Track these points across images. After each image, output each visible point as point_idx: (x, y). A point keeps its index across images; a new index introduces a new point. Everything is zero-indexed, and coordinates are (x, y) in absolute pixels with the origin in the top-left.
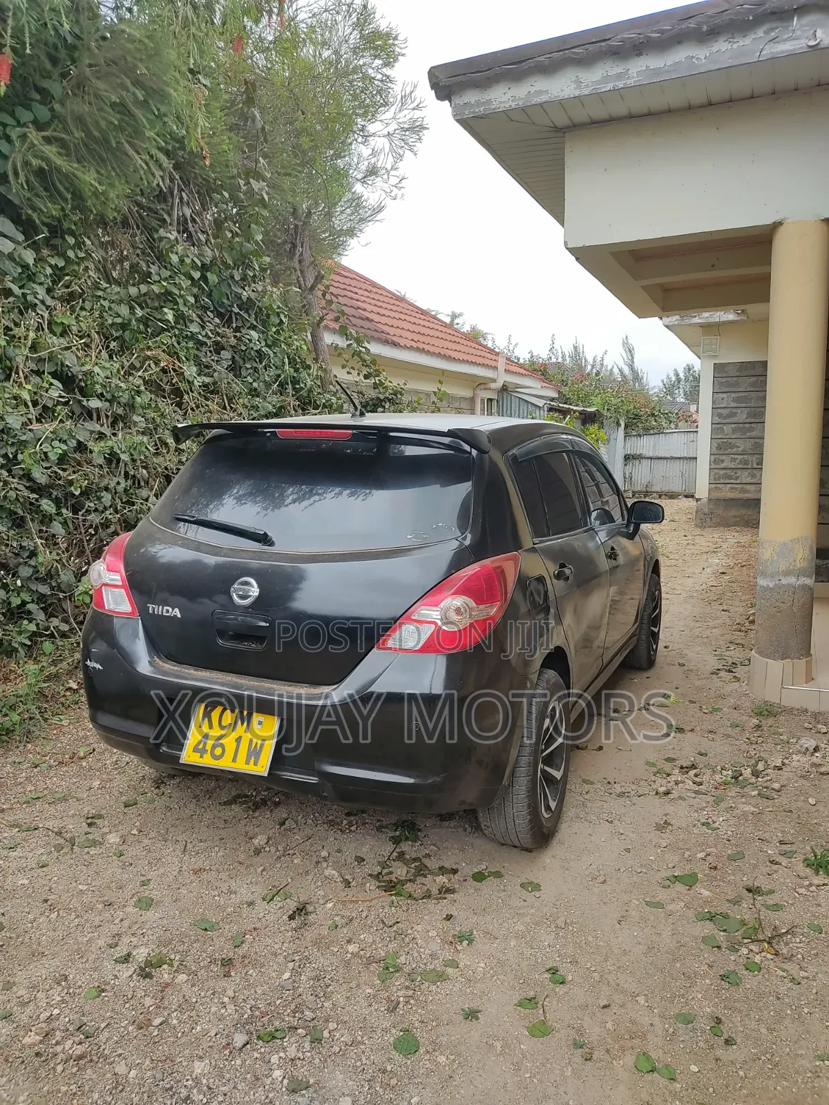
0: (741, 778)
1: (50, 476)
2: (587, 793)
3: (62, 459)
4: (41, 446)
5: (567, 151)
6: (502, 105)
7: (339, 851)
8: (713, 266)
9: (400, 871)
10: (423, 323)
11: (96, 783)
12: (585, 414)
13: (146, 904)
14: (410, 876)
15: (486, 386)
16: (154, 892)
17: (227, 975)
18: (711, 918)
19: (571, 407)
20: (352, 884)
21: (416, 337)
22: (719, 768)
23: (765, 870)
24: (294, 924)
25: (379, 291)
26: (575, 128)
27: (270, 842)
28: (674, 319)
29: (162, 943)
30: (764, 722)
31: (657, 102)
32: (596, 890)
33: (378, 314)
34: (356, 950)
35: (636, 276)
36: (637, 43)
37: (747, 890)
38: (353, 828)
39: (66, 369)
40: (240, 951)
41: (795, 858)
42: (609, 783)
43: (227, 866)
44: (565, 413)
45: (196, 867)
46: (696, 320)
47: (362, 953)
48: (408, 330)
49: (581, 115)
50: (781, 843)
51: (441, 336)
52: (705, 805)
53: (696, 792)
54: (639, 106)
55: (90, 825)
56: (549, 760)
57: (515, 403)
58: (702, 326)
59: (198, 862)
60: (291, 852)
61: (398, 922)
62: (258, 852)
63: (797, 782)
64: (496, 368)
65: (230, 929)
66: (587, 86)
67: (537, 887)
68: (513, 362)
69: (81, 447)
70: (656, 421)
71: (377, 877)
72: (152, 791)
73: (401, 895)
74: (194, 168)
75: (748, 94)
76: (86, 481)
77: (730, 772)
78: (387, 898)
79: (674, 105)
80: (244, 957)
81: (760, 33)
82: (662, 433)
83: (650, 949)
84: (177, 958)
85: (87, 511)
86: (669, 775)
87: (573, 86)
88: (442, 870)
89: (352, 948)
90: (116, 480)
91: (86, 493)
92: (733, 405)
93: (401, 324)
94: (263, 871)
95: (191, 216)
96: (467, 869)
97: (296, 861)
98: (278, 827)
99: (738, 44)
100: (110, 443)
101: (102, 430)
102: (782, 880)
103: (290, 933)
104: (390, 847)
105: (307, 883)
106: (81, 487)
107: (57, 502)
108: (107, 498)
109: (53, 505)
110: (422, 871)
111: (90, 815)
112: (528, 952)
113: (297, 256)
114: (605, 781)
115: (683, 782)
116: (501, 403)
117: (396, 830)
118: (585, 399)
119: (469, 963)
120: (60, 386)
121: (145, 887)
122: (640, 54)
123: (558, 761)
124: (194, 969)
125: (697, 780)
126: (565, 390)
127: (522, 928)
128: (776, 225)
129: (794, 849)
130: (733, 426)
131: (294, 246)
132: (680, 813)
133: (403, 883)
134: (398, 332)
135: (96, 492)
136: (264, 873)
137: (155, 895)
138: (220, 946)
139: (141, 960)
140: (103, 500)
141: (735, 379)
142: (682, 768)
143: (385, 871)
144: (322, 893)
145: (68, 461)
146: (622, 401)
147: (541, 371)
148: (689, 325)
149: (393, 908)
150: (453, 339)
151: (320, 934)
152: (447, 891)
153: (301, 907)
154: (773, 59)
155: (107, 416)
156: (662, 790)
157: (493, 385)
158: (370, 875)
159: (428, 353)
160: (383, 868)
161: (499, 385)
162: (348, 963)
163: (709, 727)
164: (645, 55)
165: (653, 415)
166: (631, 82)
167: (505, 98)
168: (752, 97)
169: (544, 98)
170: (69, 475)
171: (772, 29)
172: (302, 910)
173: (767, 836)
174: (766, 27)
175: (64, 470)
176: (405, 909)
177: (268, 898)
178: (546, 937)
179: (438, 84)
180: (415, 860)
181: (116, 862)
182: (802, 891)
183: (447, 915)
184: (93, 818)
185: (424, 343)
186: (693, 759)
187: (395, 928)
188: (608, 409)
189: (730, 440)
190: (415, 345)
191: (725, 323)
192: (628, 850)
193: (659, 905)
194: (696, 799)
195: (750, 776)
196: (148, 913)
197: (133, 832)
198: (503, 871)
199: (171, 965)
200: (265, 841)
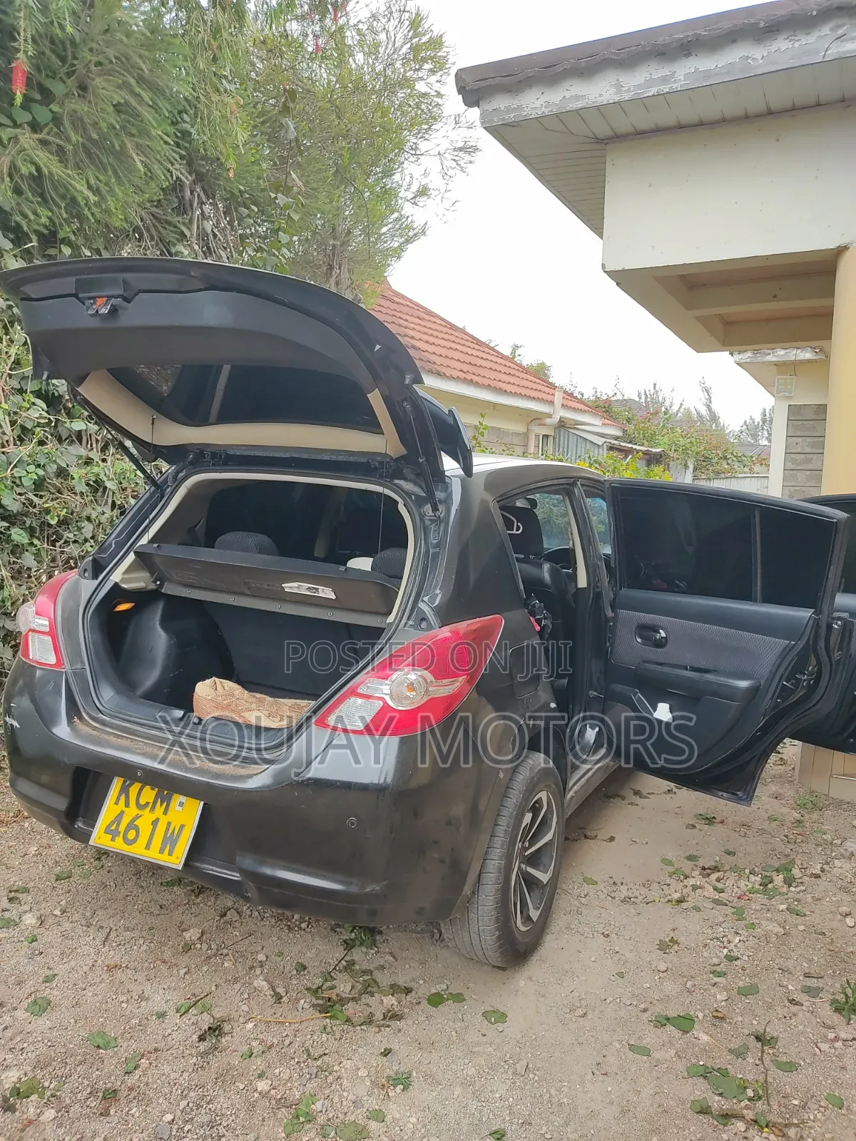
0: (770, 886)
1: (24, 504)
2: (586, 896)
3: (39, 485)
4: (12, 470)
5: (608, 166)
6: (534, 112)
7: (280, 954)
8: (775, 296)
9: (344, 986)
10: (475, 353)
11: (33, 849)
12: (650, 454)
13: (41, 1007)
14: (355, 994)
15: (542, 422)
16: (55, 992)
17: (105, 1113)
18: (705, 1074)
19: (635, 447)
20: (284, 999)
21: (465, 368)
22: (747, 871)
23: (781, 1011)
24: (203, 1046)
25: (432, 319)
26: (617, 138)
27: (204, 937)
28: (747, 356)
29: (40, 1064)
30: (807, 816)
31: (711, 110)
32: (572, 1026)
33: (427, 342)
34: (266, 1088)
35: (689, 307)
36: (685, 41)
37: (757, 1038)
38: (304, 925)
39: (52, 388)
40: (131, 1081)
41: (821, 998)
42: (615, 883)
43: (147, 964)
44: (626, 452)
45: (112, 963)
46: (770, 358)
47: (273, 1092)
48: (459, 360)
49: (623, 125)
50: (807, 976)
51: (494, 366)
52: (721, 920)
53: (717, 902)
54: (689, 114)
55: (11, 900)
56: (534, 860)
57: (572, 440)
58: (776, 364)
59: (113, 956)
60: (225, 951)
61: (325, 1054)
62: (188, 948)
63: (835, 895)
64: (551, 403)
65: (127, 1048)
66: (629, 91)
67: (502, 1017)
68: (576, 397)
69: (62, 473)
70: (728, 464)
71: (315, 992)
72: (91, 863)
73: (337, 1019)
74: (218, 180)
75: (813, 101)
76: (65, 510)
77: (758, 879)
78: (320, 1021)
79: (728, 113)
80: (131, 1089)
81: (826, 30)
82: (734, 477)
83: (624, 1112)
84: (52, 1086)
85: (66, 542)
86: (686, 877)
87: (613, 90)
88: (395, 989)
89: (262, 1085)
90: (99, 509)
91: (64, 522)
92: (808, 450)
93: (451, 354)
94: (186, 973)
95: (212, 231)
96: (423, 990)
97: (226, 964)
98: (218, 918)
99: (799, 43)
100: (96, 470)
101: (91, 455)
102: (801, 1027)
103: (194, 1060)
104: (339, 953)
105: (232, 993)
106: (58, 516)
107: (31, 532)
108: (88, 529)
109: (24, 534)
110: (369, 988)
111: (15, 888)
112: (473, 1106)
113: (334, 278)
114: (611, 881)
115: (701, 887)
116: (557, 440)
117: (352, 931)
118: (651, 439)
119: (398, 1116)
120: (44, 406)
121: (47, 984)
122: (688, 55)
123: (545, 860)
124: (68, 1101)
125: (720, 886)
126: (630, 428)
127: (472, 1071)
128: (841, 250)
129: (821, 985)
130: (808, 473)
131: (331, 267)
132: (690, 927)
133: (342, 1001)
134: (446, 362)
135: (77, 522)
136: (187, 977)
137: (54, 995)
138: (109, 1071)
139: (7, 1086)
140: (83, 531)
141: (811, 422)
142: (704, 869)
143: (328, 984)
144: (245, 1008)
145: (47, 487)
146: (691, 442)
147: (605, 407)
148: (764, 363)
149: (324, 1035)
150: (508, 371)
151: (229, 1064)
152: (392, 1016)
153: (214, 1026)
154: (841, 60)
155: (97, 441)
156: (676, 896)
157: (548, 421)
158: (308, 989)
159: (477, 384)
160: (326, 980)
161: (556, 419)
162: (252, 1107)
163: (743, 819)
164: (694, 56)
165: (725, 458)
166: (676, 86)
167: (538, 104)
168: (819, 105)
169: (579, 104)
170: (46, 502)
171: (839, 27)
172: (215, 1031)
173: (790, 964)
174: (832, 24)
175: (41, 497)
176: (338, 1036)
177: (183, 1010)
178: (499, 1087)
179: (464, 87)
180: (364, 972)
181: (25, 949)
182: (824, 1047)
183: (385, 1050)
184: (16, 891)
185: (474, 374)
186: (718, 858)
187: (319, 1063)
188: (675, 450)
189: (804, 488)
190: (462, 375)
191: (802, 362)
192: (621, 975)
193: (645, 1052)
194: (714, 911)
195: (781, 884)
196: (40, 1021)
197: (55, 913)
198: (465, 993)
199: (41, 1097)
200: (199, 935)
